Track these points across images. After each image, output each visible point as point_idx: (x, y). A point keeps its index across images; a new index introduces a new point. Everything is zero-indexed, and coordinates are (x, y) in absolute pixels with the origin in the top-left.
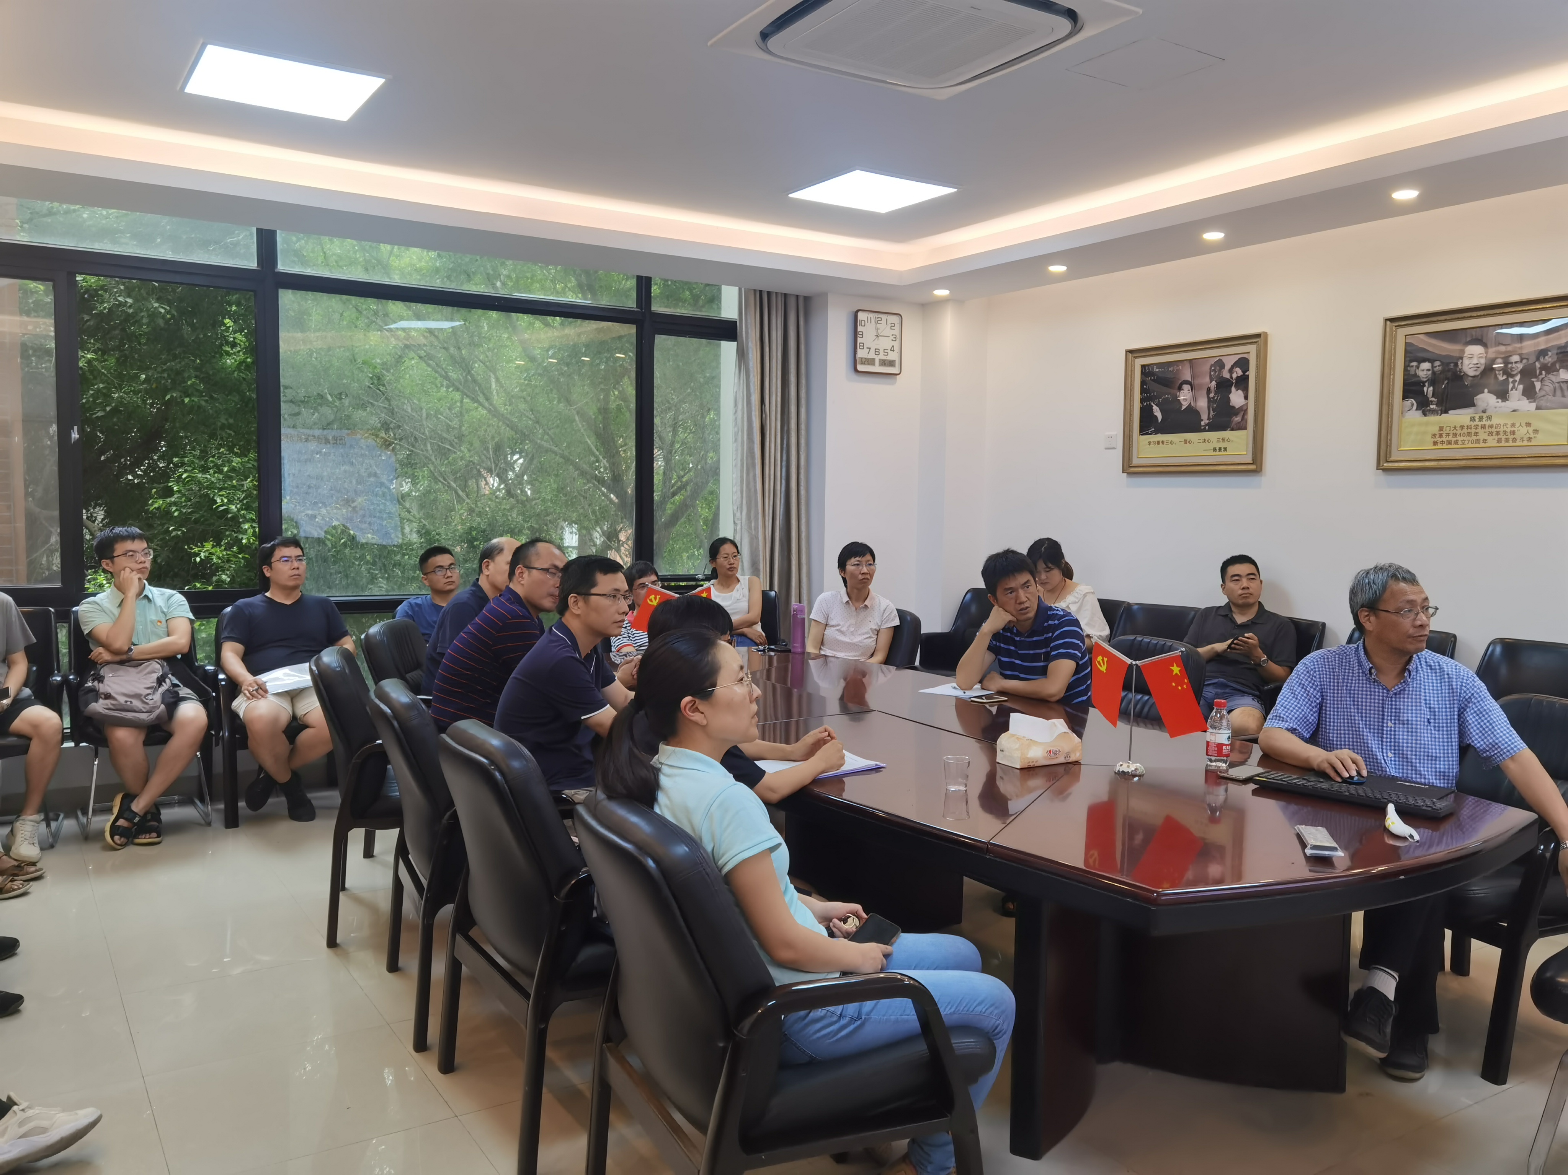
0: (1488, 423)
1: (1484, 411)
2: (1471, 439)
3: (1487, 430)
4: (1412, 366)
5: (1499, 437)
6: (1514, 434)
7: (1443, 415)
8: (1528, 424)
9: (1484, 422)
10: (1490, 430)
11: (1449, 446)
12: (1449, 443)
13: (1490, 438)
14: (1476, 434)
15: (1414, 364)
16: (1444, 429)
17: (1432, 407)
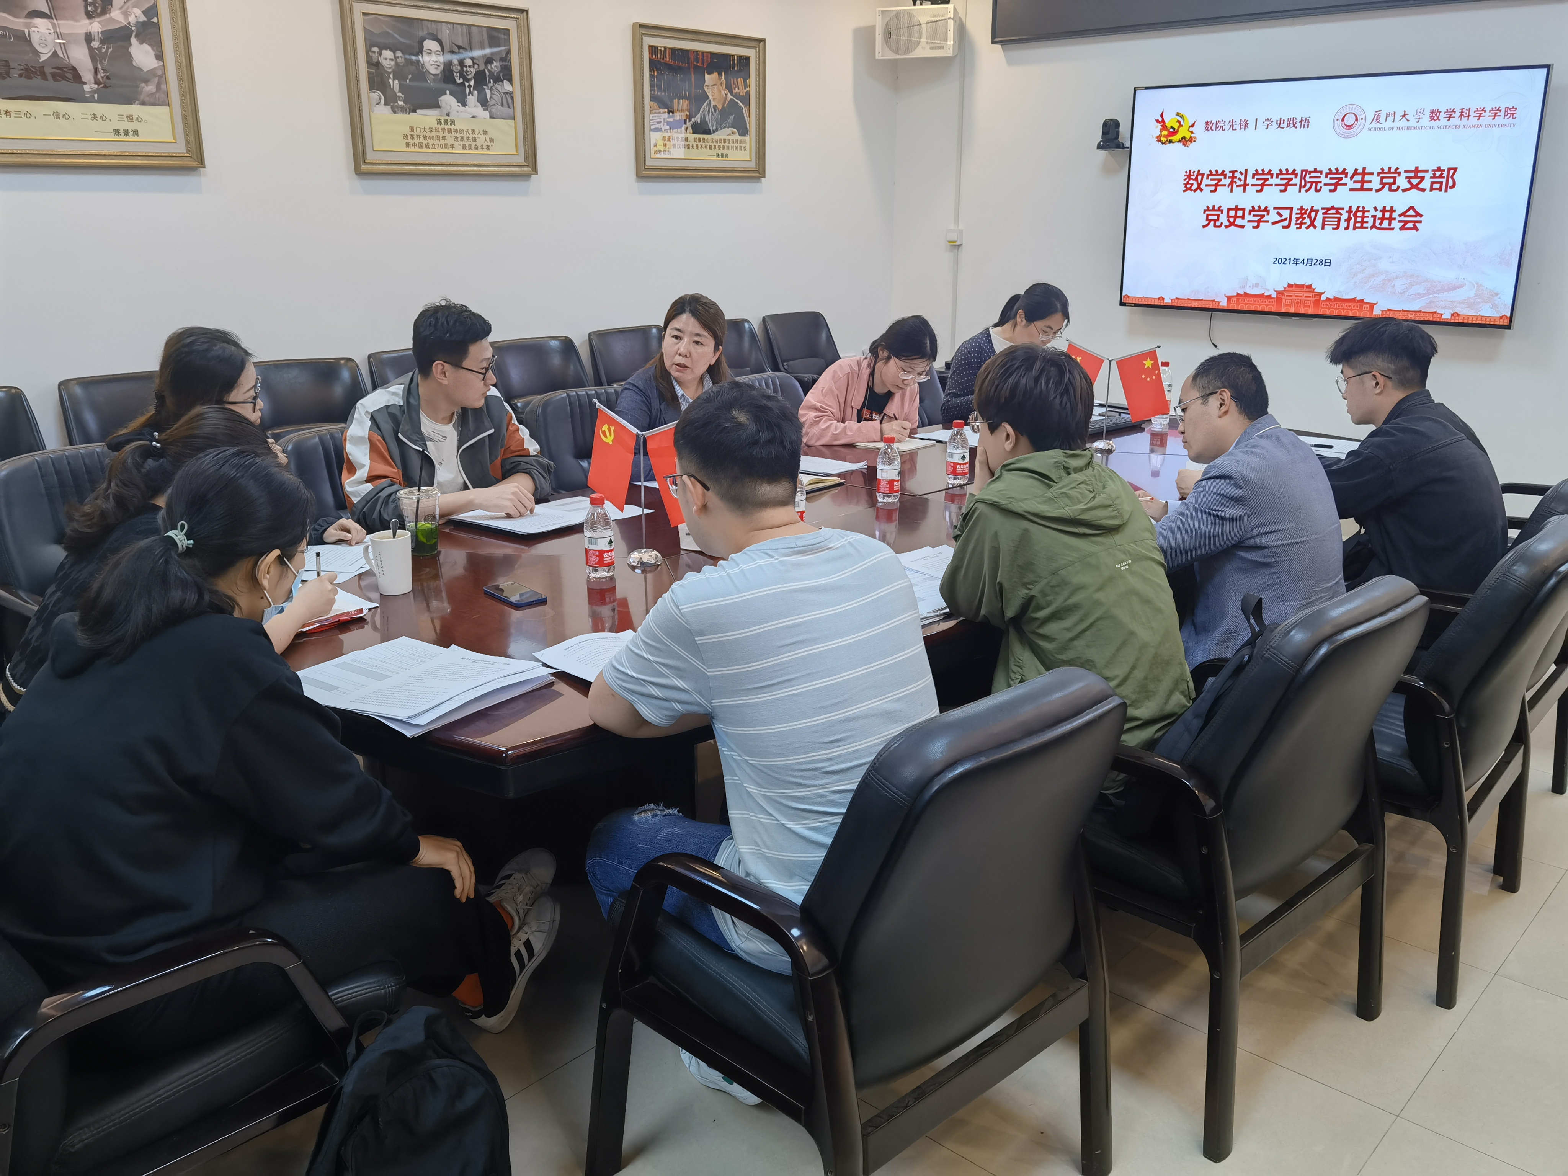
0: (453, 127)
1: (448, 115)
2: (440, 143)
3: (454, 134)
4: (374, 52)
5: (464, 143)
6: (475, 141)
7: (411, 113)
8: (485, 132)
9: (449, 126)
10: (456, 135)
11: (421, 150)
12: (421, 146)
13: (456, 144)
14: (444, 138)
15: (376, 49)
16: (415, 131)
17: (401, 103)
